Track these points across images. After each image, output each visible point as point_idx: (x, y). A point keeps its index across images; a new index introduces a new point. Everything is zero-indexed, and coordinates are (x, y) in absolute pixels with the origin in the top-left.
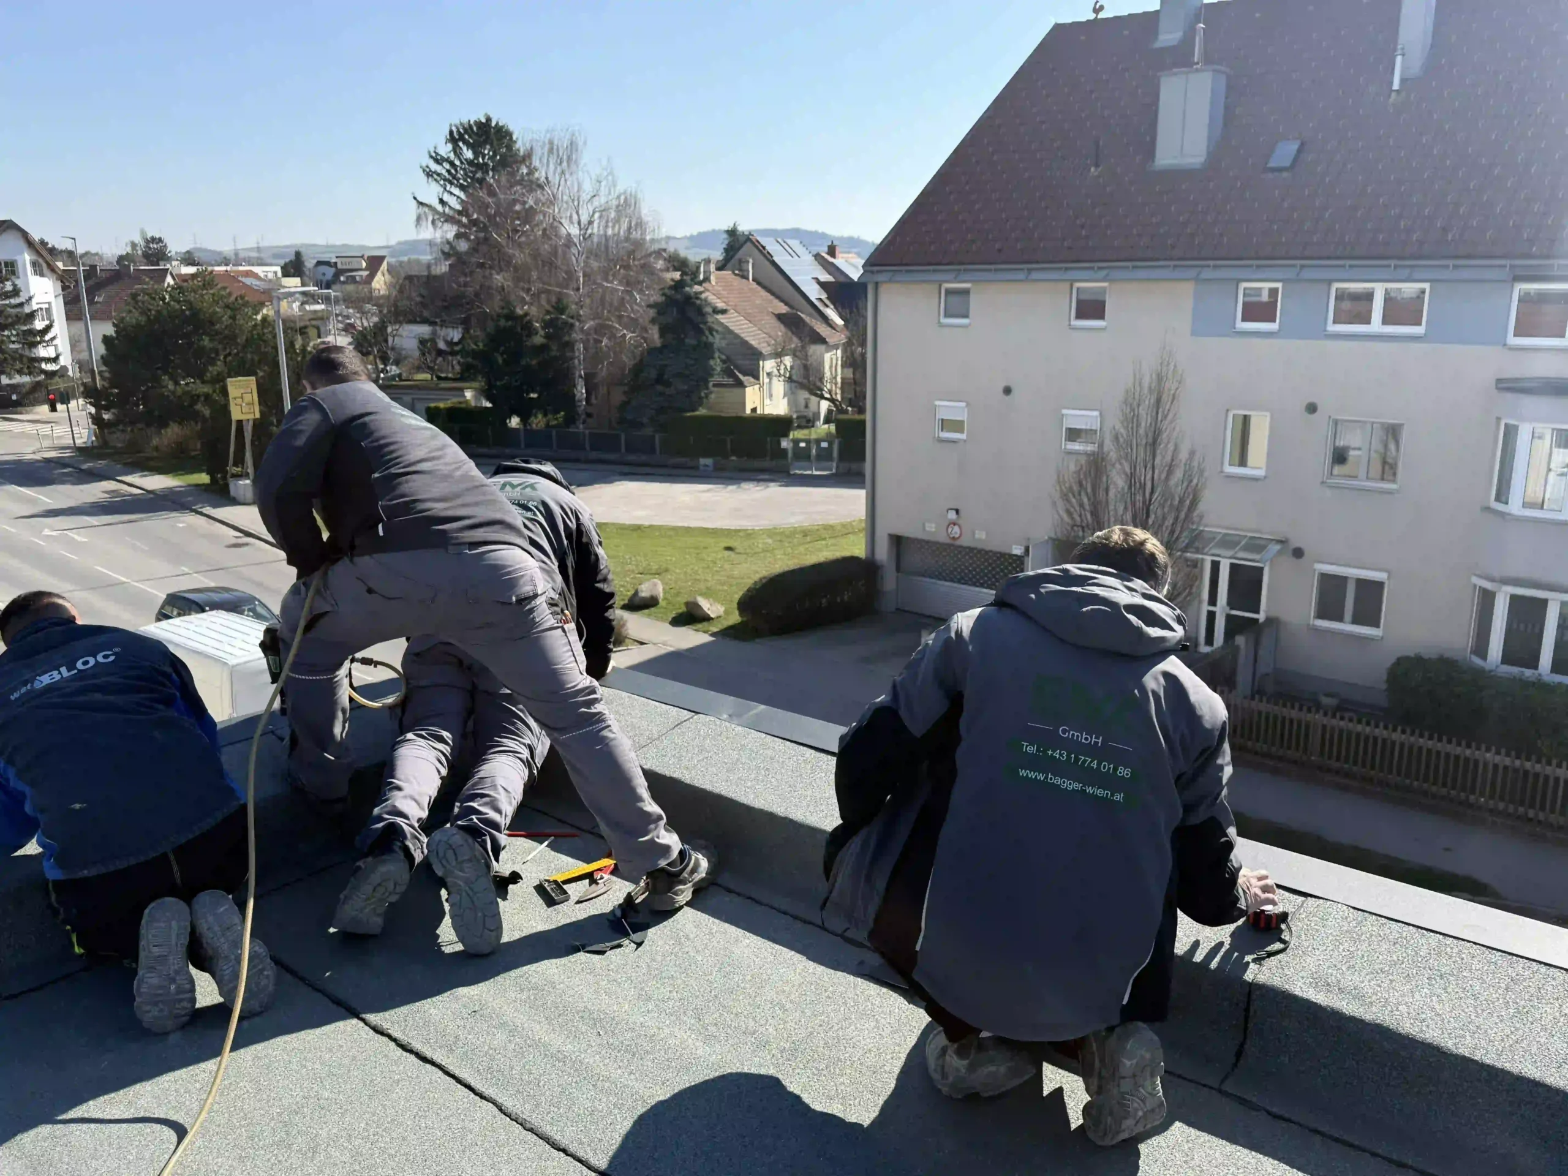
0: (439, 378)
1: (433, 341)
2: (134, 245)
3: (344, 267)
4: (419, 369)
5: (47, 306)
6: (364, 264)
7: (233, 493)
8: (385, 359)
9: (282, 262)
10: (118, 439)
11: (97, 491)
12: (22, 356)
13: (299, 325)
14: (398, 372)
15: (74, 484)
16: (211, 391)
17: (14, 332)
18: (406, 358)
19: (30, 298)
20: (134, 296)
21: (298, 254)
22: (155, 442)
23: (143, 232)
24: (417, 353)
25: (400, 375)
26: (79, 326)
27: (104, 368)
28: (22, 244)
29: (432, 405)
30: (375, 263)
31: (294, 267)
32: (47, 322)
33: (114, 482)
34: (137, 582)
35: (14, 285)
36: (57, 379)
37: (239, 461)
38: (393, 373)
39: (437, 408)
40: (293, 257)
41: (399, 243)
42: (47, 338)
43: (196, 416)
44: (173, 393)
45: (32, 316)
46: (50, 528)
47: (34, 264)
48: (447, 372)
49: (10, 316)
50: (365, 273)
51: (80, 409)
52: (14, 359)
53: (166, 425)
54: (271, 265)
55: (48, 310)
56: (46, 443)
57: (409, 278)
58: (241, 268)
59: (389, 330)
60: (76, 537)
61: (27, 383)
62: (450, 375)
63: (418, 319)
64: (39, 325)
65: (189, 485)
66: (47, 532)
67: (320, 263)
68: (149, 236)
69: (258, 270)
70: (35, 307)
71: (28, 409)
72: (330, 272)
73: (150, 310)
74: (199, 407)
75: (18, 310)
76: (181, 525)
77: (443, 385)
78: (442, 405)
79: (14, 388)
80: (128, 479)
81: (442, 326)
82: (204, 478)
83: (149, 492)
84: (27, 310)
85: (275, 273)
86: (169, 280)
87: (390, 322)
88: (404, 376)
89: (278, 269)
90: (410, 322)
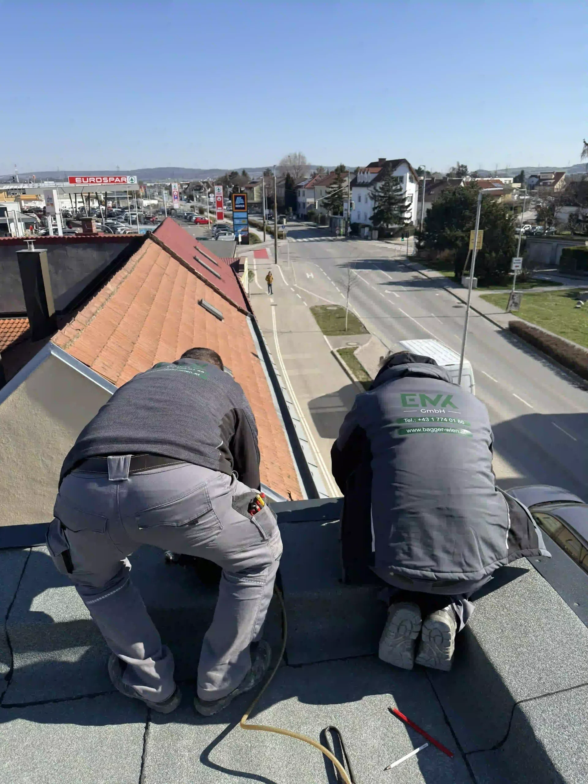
0: (575, 234)
1: (577, 215)
2: (454, 169)
3: (544, 178)
4: (566, 229)
5: (411, 195)
6: (553, 176)
7: (463, 282)
8: (550, 224)
9: (514, 176)
10: (424, 254)
11: (410, 276)
12: (398, 216)
13: (514, 205)
14: (555, 230)
15: (402, 272)
16: (464, 235)
17: (397, 206)
18: (560, 223)
19: (406, 192)
20: (442, 191)
21: (523, 172)
22: (438, 257)
23: (458, 163)
24: (567, 221)
25: (555, 232)
26: (420, 203)
27: (425, 223)
28: (407, 169)
29: (566, 248)
30: (559, 175)
31: (520, 178)
32: (410, 202)
33: (418, 273)
34: (413, 317)
35: (401, 187)
36: (409, 226)
37: (469, 268)
38: (552, 230)
39: (569, 250)
40: (520, 173)
41: (575, 166)
42: (408, 209)
43: (457, 246)
44: (449, 235)
45: (404, 200)
46: (388, 290)
47: (411, 178)
48: (580, 231)
49: (397, 200)
50: (553, 181)
51: (412, 239)
52: (395, 218)
53: (443, 250)
54: (508, 177)
55: (412, 197)
56: (397, 254)
57: (573, 183)
58: (495, 179)
59: (556, 209)
60: (396, 294)
61: (397, 228)
62: (581, 233)
63: (572, 204)
64: (407, 203)
65: (446, 277)
66: (386, 291)
67: (532, 176)
68: (460, 165)
69: (503, 180)
70: (406, 196)
71: (396, 238)
72: (535, 180)
73: (448, 198)
74: (458, 242)
75: (399, 197)
76: (437, 295)
77: (576, 238)
78: (572, 248)
79: (392, 229)
80: (423, 271)
81: (583, 207)
82: (452, 274)
83: (429, 278)
84: (403, 197)
85: (510, 181)
86: (462, 184)
87: (557, 205)
88: (558, 232)
89: (512, 179)
90: (567, 205)
